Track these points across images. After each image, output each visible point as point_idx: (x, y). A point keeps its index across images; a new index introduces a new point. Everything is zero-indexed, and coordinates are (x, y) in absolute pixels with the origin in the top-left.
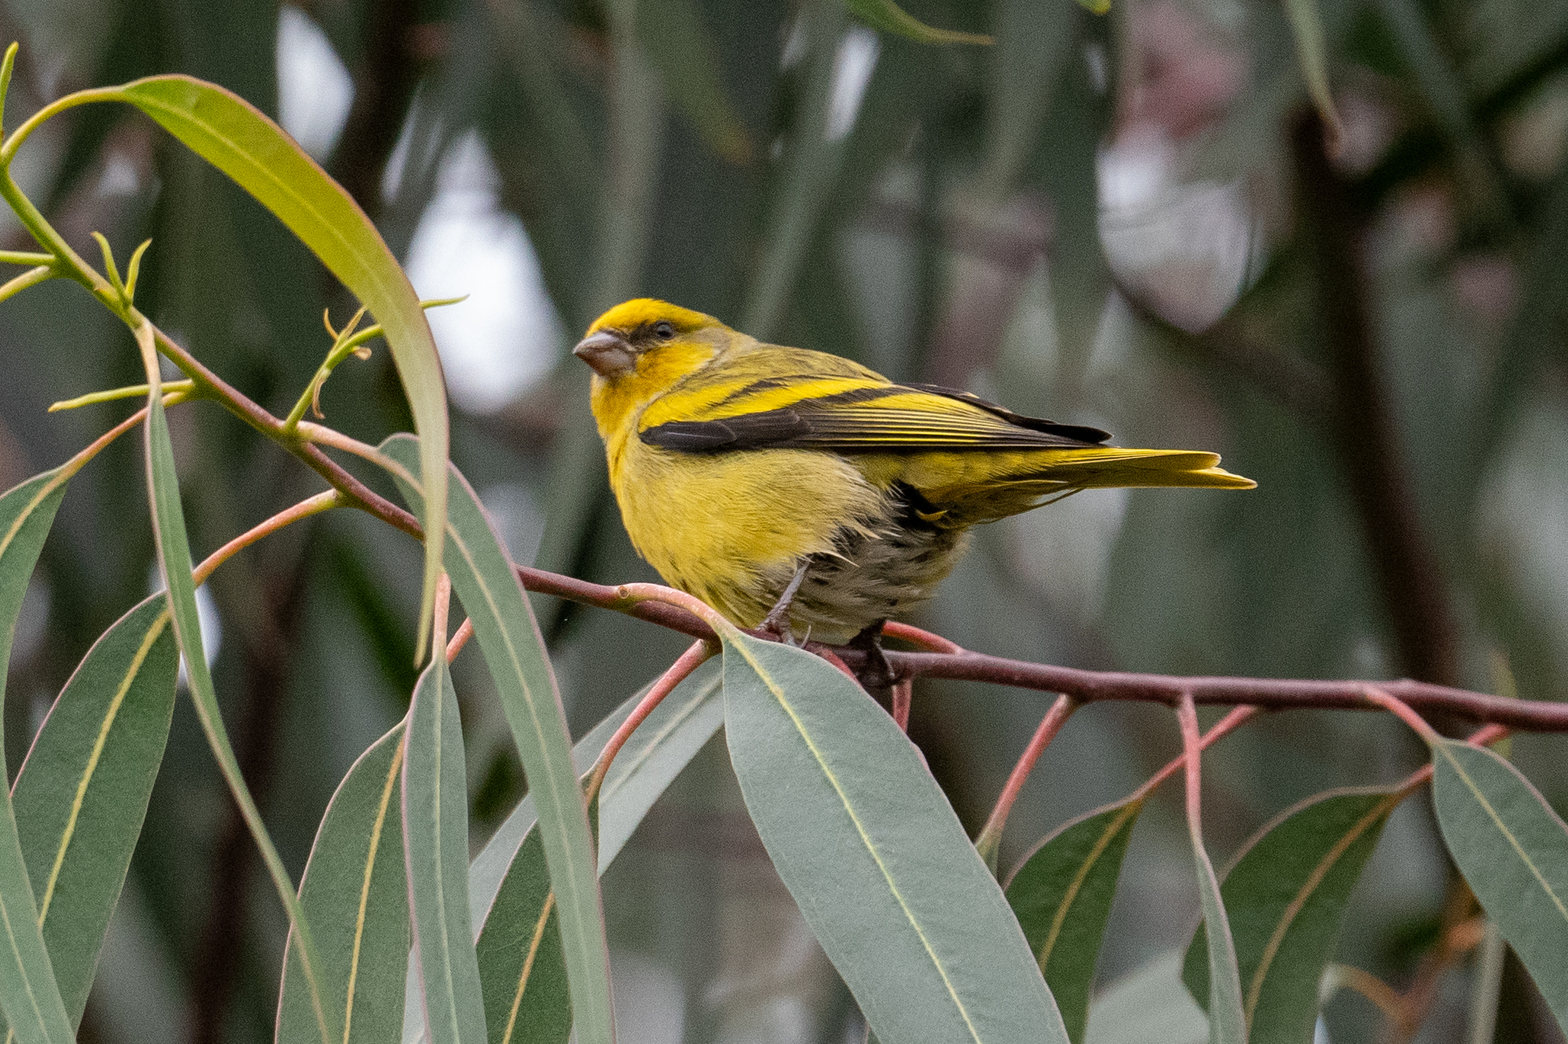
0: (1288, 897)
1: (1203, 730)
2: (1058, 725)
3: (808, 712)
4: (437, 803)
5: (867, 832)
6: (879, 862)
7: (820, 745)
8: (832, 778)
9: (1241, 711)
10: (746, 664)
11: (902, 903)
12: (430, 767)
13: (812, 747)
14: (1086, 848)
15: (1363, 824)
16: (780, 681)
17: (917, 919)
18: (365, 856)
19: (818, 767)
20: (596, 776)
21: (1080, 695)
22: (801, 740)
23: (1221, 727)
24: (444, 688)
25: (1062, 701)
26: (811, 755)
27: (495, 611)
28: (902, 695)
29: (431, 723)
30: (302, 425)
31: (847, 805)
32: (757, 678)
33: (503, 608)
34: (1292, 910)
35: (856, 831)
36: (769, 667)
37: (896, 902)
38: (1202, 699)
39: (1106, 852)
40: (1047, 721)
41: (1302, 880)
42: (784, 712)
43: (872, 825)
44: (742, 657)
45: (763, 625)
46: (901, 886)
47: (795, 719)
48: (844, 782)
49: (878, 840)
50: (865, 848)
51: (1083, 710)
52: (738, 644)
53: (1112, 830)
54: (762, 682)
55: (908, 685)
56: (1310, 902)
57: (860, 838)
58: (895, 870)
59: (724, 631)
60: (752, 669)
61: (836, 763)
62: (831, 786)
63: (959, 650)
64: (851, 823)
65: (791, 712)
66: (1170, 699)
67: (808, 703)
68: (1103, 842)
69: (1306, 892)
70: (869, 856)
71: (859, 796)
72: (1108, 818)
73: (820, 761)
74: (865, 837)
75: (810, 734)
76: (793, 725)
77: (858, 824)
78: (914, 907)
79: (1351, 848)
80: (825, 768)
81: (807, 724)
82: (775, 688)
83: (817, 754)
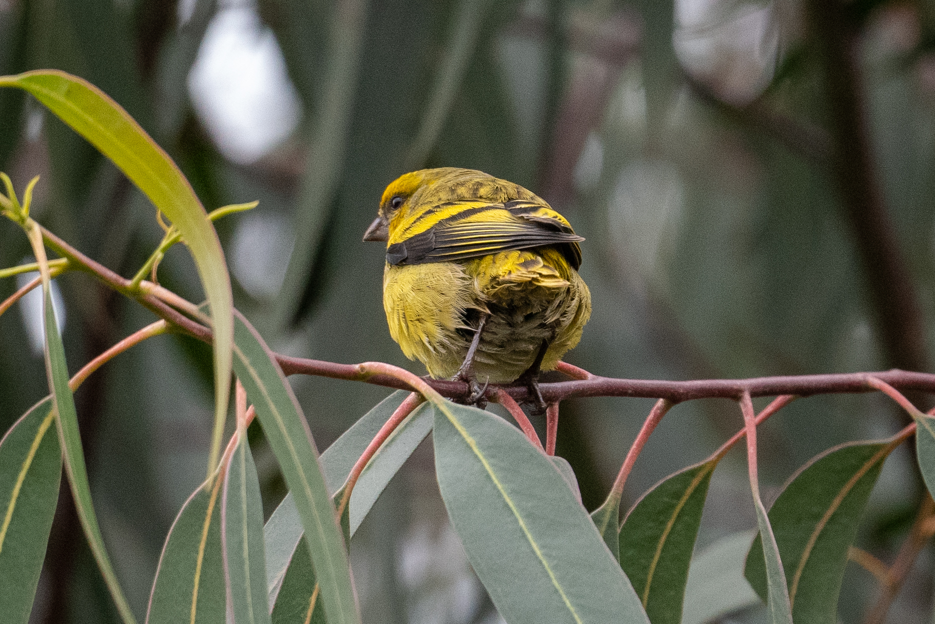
0: (817, 517)
1: (756, 413)
2: (658, 418)
3: (493, 457)
4: (246, 546)
5: (536, 541)
6: (544, 562)
7: (503, 480)
8: (511, 504)
9: (780, 399)
10: (449, 422)
11: (561, 592)
12: (239, 521)
13: (496, 481)
14: (678, 496)
15: (868, 465)
16: (473, 435)
17: (571, 602)
18: (195, 568)
19: (500, 495)
20: (346, 491)
21: (673, 398)
22: (488, 477)
23: (769, 409)
24: (247, 460)
25: (660, 402)
26: (495, 487)
27: (284, 430)
28: (553, 414)
29: (239, 487)
30: (144, 284)
31: (522, 523)
32: (457, 433)
33: (290, 431)
34: (820, 527)
35: (527, 540)
36: (465, 424)
37: (556, 591)
38: (756, 393)
39: (692, 496)
40: (651, 416)
41: (826, 506)
42: (476, 456)
43: (539, 536)
44: (446, 418)
45: (456, 376)
46: (561, 579)
47: (485, 462)
48: (518, 506)
49: (542, 547)
50: (533, 552)
51: (675, 409)
52: (443, 408)
53: (695, 482)
54: (460, 435)
55: (556, 406)
56: (832, 519)
57: (530, 545)
58: (555, 568)
59: (433, 398)
60: (452, 425)
61: (513, 493)
62: (509, 509)
63: (590, 375)
64: (524, 536)
65: (481, 456)
66: (735, 395)
67: (493, 449)
68: (690, 491)
69: (830, 513)
70: (537, 558)
71: (529, 516)
72: (693, 473)
73: (502, 491)
74: (535, 546)
75: (495, 472)
76: (483, 465)
77: (529, 536)
78: (568, 594)
79: (859, 482)
80: (505, 496)
81: (492, 465)
82: (470, 440)
83: (500, 486)
